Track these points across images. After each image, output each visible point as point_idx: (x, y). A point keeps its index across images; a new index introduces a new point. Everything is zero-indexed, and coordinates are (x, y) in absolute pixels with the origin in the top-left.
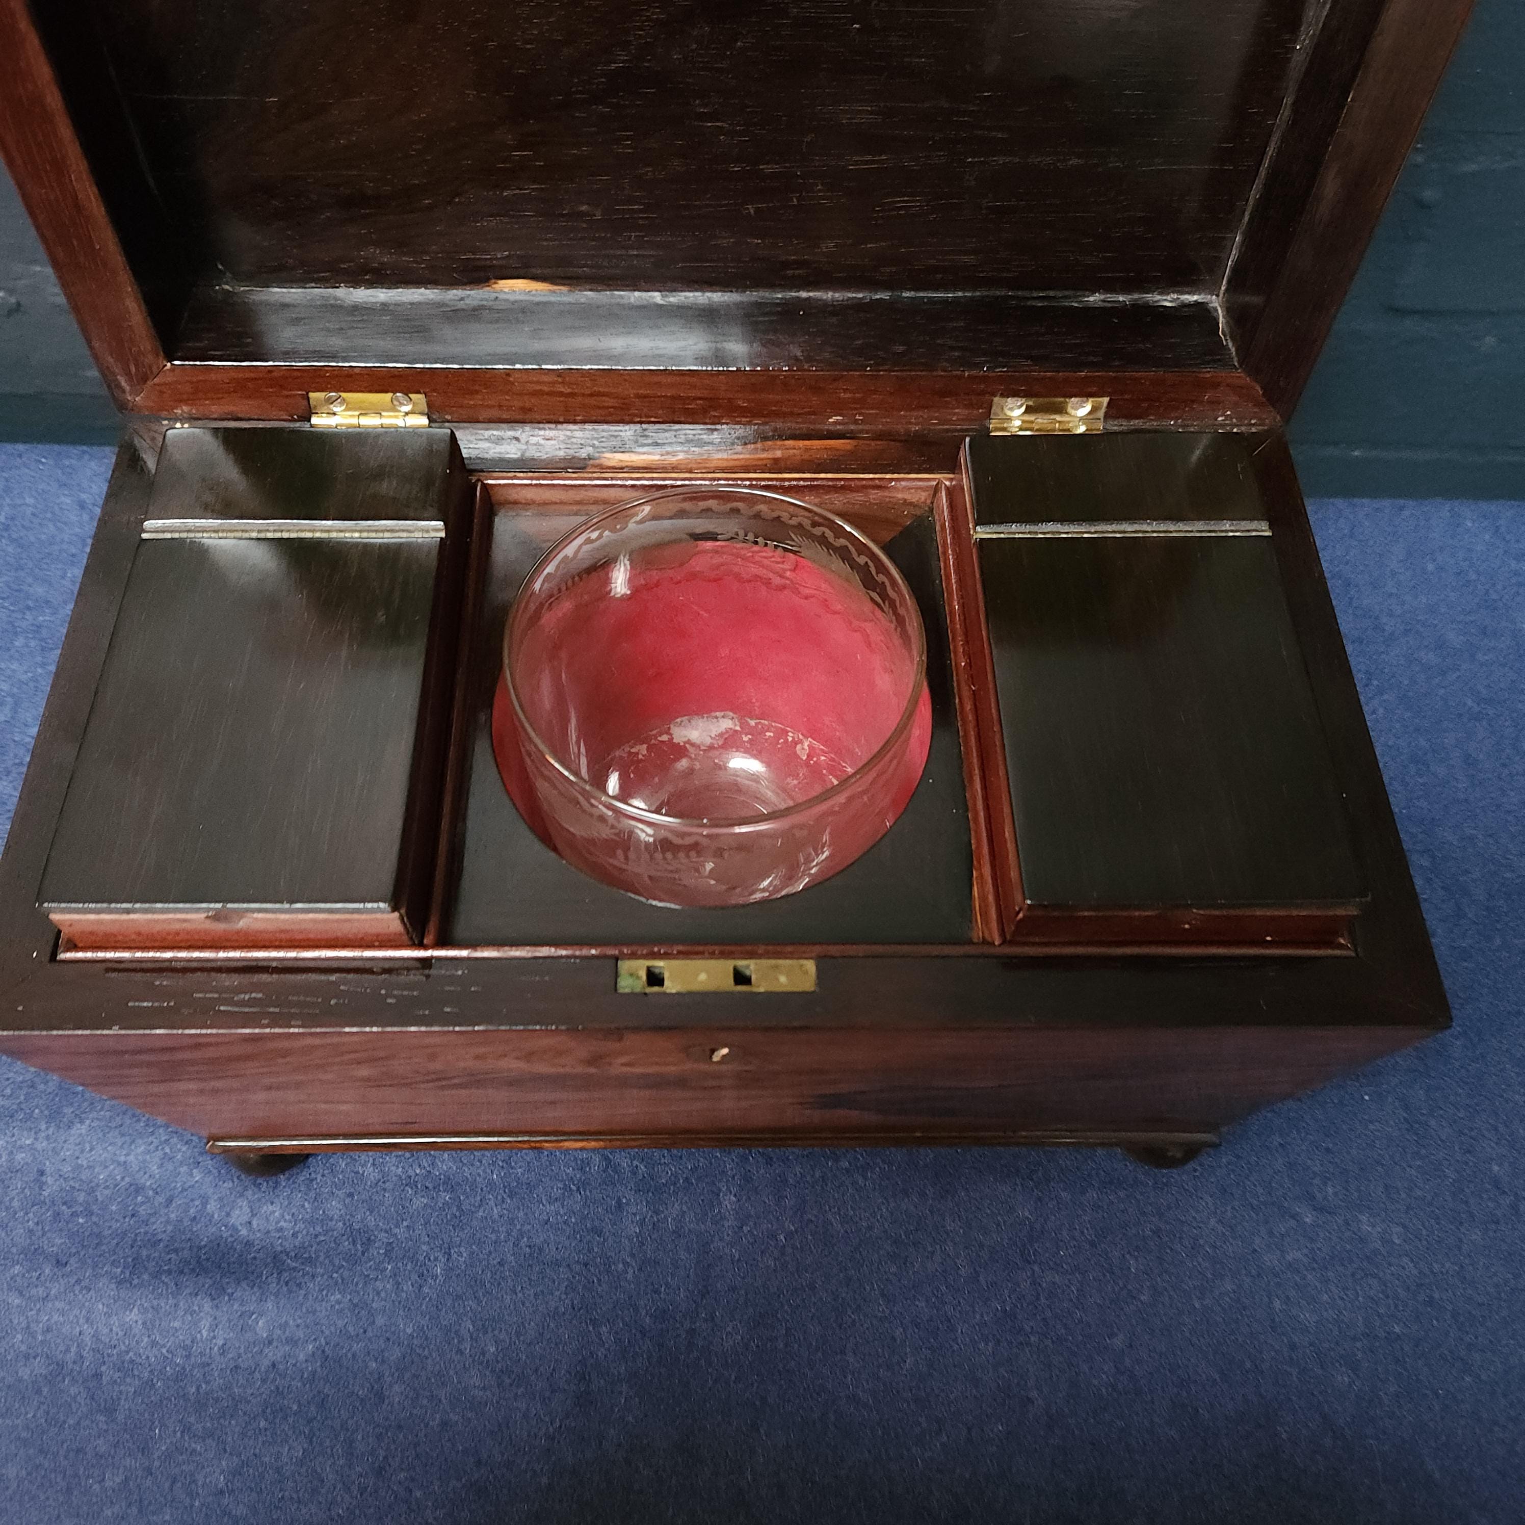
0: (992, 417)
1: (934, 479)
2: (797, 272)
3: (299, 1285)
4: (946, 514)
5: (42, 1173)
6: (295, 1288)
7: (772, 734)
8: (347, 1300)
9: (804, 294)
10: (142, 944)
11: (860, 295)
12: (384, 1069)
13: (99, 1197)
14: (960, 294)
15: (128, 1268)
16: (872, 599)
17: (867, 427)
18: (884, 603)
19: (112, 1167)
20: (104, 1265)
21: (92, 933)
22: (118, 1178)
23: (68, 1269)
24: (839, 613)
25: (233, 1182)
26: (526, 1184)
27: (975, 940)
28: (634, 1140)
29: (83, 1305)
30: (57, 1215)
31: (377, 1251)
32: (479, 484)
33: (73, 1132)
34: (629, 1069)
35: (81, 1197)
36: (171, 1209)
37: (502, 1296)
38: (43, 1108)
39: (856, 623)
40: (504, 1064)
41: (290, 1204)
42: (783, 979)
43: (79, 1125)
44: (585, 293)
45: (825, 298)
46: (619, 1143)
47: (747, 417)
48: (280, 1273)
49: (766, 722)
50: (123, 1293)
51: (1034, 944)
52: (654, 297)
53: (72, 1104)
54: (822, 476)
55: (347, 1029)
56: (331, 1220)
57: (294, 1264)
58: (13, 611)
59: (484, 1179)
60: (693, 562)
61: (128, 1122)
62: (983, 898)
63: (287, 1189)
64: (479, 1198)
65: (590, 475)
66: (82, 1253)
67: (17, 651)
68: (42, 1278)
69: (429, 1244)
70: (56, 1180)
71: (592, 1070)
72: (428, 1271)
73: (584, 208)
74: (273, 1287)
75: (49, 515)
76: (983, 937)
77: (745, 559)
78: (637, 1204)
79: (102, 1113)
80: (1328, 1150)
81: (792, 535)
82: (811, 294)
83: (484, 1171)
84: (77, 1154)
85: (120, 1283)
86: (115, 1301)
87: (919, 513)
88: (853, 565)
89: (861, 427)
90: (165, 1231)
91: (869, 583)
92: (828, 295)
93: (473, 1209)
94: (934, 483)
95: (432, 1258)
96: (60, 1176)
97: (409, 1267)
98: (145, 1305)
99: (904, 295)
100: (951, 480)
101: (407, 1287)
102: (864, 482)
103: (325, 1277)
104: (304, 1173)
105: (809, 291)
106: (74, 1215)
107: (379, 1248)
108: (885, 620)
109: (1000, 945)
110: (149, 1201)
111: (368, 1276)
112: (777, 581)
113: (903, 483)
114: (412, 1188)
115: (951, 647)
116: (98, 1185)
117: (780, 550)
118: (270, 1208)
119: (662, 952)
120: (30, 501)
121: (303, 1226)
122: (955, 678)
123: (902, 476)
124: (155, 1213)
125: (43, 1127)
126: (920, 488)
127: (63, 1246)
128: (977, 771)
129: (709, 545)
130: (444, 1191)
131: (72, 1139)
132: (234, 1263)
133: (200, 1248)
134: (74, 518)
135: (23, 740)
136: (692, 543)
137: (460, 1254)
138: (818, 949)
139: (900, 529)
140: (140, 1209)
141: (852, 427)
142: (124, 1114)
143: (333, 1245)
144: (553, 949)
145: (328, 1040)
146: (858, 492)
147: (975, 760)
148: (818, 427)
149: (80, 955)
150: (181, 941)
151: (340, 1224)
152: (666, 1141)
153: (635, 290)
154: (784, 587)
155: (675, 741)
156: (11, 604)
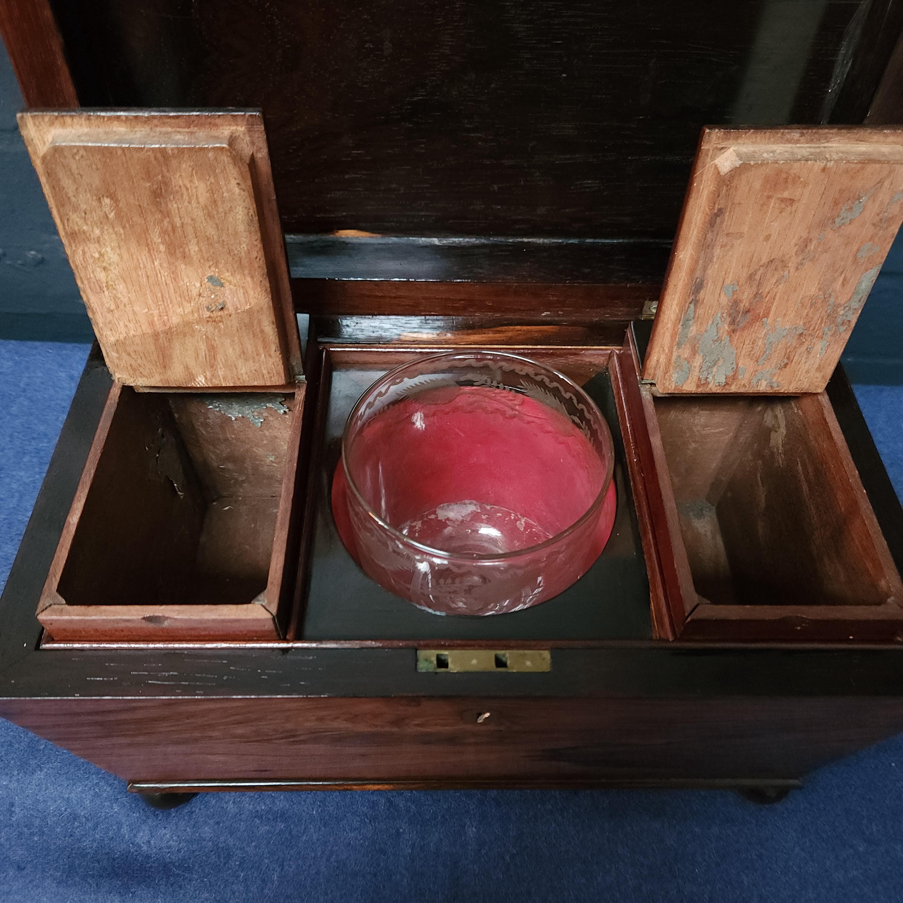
0: (643, 313)
1: (609, 349)
2: (522, 226)
3: (180, 887)
4: (617, 370)
5: (12, 805)
6: (178, 889)
7: (501, 515)
8: (212, 898)
9: (526, 240)
10: (98, 639)
11: (560, 241)
12: (254, 728)
13: (49, 822)
14: (621, 241)
15: (65, 872)
16: (574, 422)
17: (565, 319)
18: (582, 423)
19: (59, 802)
20: (50, 870)
21: (64, 630)
22: (63, 809)
23: (25, 872)
24: (551, 432)
25: (140, 813)
26: (336, 817)
27: (654, 638)
28: (413, 784)
29: (34, 898)
30: (21, 834)
31: (234, 863)
32: (325, 350)
33: (35, 777)
34: (419, 729)
35: (37, 822)
36: (97, 831)
37: (318, 896)
38: (17, 760)
39: (561, 439)
40: (336, 724)
41: (177, 828)
42: (528, 663)
43: (39, 773)
44: (392, 238)
45: (538, 242)
46: (402, 786)
47: (491, 312)
48: (168, 878)
49: (497, 507)
50: (61, 890)
51: (696, 641)
52: (434, 241)
53: (36, 758)
54: (539, 347)
55: (234, 697)
56: (204, 840)
57: (178, 871)
58: (24, 440)
59: (308, 813)
60: (457, 400)
61: (72, 770)
62: (659, 610)
63: (176, 818)
64: (303, 827)
65: (394, 346)
66: (35, 861)
67: (24, 465)
68: (7, 879)
69: (269, 858)
70: (22, 810)
71: (395, 730)
72: (268, 877)
73: (394, 186)
74: (163, 888)
75: (50, 383)
76: (660, 637)
77: (490, 398)
78: (410, 833)
79: (55, 764)
80: (870, 800)
81: (522, 381)
82: (530, 240)
83: (308, 809)
84: (36, 792)
85: (59, 883)
86: (55, 896)
87: (599, 370)
88: (562, 399)
89: (562, 319)
90: (92, 847)
91: (572, 410)
92: (541, 241)
93: (300, 835)
94: (609, 352)
95: (271, 869)
96: (24, 807)
97: (255, 875)
98: (75, 899)
99: (587, 241)
100: (620, 350)
101: (253, 889)
102: (565, 351)
103: (199, 881)
104: (187, 808)
105: (528, 238)
106: (32, 834)
107: (236, 861)
108: (581, 434)
109: (673, 641)
110: (82, 826)
111: (228, 880)
112: (510, 412)
113: (590, 352)
114: (259, 819)
115: (626, 451)
116: (49, 814)
117: (513, 391)
118: (164, 831)
119: (447, 644)
120: (40, 374)
121: (185, 844)
122: (629, 470)
123: (589, 347)
124: (86, 834)
125: (16, 773)
126: (601, 355)
127: (23, 856)
128: (649, 527)
129: (468, 389)
130: (280, 822)
131: (34, 782)
132: (137, 870)
133: (114, 859)
134: (65, 385)
135: (23, 519)
136: (458, 387)
137: (290, 867)
138: (550, 643)
139: (588, 379)
140: (76, 831)
141: (557, 319)
142: (70, 765)
143: (204, 858)
144: (373, 643)
145: (219, 705)
146: (561, 357)
147: (647, 521)
148: (535, 318)
149: (56, 645)
150: (124, 636)
151: (210, 843)
152: (435, 785)
153: (422, 237)
154: (514, 417)
155: (439, 519)
156: (23, 436)
